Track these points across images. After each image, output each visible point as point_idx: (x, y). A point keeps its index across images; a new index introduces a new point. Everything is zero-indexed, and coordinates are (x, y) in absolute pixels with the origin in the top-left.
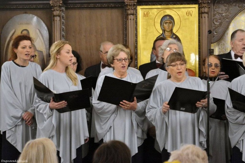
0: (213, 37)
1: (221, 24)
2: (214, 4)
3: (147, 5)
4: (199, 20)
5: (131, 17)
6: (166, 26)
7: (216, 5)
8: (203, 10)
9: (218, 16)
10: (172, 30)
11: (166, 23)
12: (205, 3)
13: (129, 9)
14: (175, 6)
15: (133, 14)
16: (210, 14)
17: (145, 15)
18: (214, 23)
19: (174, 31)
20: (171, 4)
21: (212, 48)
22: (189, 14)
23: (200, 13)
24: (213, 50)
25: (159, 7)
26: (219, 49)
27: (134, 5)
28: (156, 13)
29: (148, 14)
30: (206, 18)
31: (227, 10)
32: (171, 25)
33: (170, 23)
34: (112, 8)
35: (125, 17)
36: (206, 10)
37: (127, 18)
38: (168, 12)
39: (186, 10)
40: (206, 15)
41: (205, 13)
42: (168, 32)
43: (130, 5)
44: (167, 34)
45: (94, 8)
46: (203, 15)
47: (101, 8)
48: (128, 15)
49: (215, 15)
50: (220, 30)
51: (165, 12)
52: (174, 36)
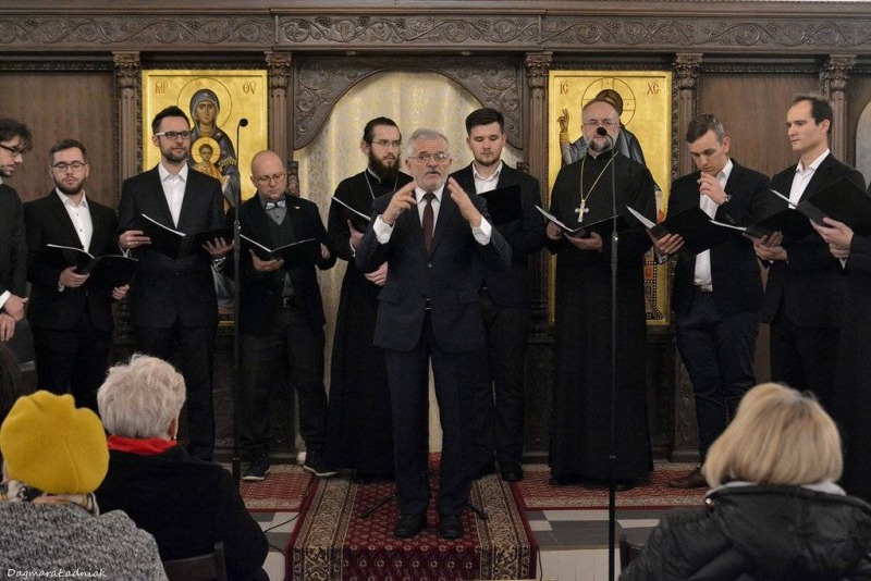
0: (298, 136)
1: (313, 110)
2: (299, 69)
3: (161, 68)
4: (268, 100)
5: (127, 92)
6: (202, 112)
7: (302, 71)
8: (275, 81)
9: (307, 95)
10: (213, 121)
11: (202, 106)
12: (278, 67)
13: (123, 76)
14: (221, 72)
15: (131, 87)
16: (290, 88)
17: (157, 90)
18: (298, 108)
19: (219, 123)
20: (211, 68)
21: (295, 160)
22: (249, 89)
23: (271, 88)
24: (297, 163)
25: (188, 72)
26: (311, 161)
27: (134, 67)
28: (181, 86)
29: (163, 87)
30: (282, 98)
31: (326, 84)
32: (211, 111)
33: (210, 106)
34: (89, 72)
35: (116, 92)
36: (281, 81)
37: (119, 96)
38: (206, 84)
39: (243, 80)
40: (281, 92)
41: (278, 87)
42: (205, 124)
43: (125, 68)
44: (203, 128)
45: (52, 72)
46: (276, 92)
47: (68, 72)
48: (121, 88)
49: (301, 92)
50: (312, 122)
51: (200, 84)
52: (219, 134)
